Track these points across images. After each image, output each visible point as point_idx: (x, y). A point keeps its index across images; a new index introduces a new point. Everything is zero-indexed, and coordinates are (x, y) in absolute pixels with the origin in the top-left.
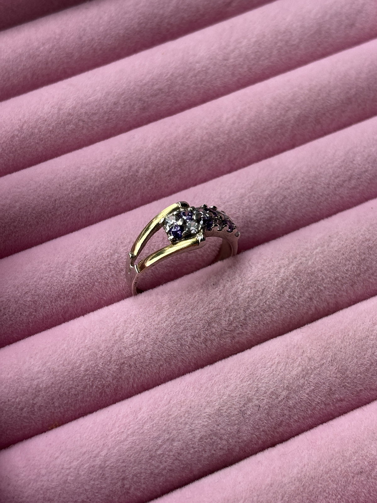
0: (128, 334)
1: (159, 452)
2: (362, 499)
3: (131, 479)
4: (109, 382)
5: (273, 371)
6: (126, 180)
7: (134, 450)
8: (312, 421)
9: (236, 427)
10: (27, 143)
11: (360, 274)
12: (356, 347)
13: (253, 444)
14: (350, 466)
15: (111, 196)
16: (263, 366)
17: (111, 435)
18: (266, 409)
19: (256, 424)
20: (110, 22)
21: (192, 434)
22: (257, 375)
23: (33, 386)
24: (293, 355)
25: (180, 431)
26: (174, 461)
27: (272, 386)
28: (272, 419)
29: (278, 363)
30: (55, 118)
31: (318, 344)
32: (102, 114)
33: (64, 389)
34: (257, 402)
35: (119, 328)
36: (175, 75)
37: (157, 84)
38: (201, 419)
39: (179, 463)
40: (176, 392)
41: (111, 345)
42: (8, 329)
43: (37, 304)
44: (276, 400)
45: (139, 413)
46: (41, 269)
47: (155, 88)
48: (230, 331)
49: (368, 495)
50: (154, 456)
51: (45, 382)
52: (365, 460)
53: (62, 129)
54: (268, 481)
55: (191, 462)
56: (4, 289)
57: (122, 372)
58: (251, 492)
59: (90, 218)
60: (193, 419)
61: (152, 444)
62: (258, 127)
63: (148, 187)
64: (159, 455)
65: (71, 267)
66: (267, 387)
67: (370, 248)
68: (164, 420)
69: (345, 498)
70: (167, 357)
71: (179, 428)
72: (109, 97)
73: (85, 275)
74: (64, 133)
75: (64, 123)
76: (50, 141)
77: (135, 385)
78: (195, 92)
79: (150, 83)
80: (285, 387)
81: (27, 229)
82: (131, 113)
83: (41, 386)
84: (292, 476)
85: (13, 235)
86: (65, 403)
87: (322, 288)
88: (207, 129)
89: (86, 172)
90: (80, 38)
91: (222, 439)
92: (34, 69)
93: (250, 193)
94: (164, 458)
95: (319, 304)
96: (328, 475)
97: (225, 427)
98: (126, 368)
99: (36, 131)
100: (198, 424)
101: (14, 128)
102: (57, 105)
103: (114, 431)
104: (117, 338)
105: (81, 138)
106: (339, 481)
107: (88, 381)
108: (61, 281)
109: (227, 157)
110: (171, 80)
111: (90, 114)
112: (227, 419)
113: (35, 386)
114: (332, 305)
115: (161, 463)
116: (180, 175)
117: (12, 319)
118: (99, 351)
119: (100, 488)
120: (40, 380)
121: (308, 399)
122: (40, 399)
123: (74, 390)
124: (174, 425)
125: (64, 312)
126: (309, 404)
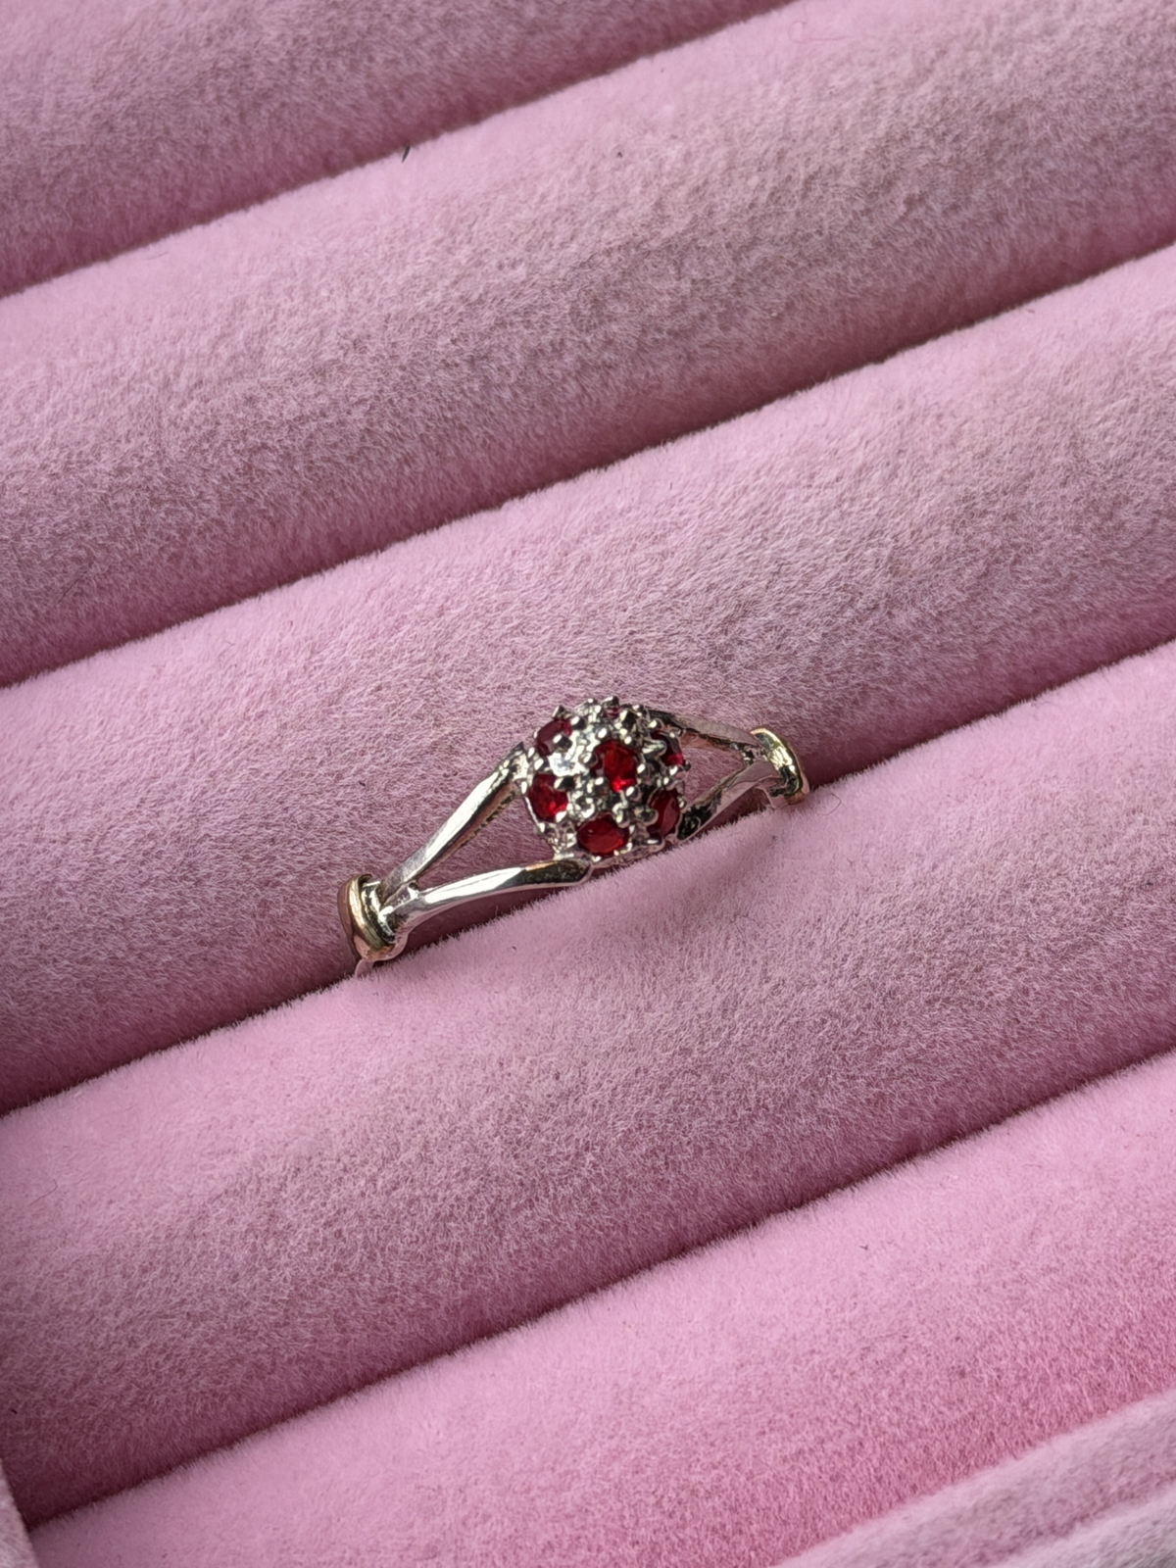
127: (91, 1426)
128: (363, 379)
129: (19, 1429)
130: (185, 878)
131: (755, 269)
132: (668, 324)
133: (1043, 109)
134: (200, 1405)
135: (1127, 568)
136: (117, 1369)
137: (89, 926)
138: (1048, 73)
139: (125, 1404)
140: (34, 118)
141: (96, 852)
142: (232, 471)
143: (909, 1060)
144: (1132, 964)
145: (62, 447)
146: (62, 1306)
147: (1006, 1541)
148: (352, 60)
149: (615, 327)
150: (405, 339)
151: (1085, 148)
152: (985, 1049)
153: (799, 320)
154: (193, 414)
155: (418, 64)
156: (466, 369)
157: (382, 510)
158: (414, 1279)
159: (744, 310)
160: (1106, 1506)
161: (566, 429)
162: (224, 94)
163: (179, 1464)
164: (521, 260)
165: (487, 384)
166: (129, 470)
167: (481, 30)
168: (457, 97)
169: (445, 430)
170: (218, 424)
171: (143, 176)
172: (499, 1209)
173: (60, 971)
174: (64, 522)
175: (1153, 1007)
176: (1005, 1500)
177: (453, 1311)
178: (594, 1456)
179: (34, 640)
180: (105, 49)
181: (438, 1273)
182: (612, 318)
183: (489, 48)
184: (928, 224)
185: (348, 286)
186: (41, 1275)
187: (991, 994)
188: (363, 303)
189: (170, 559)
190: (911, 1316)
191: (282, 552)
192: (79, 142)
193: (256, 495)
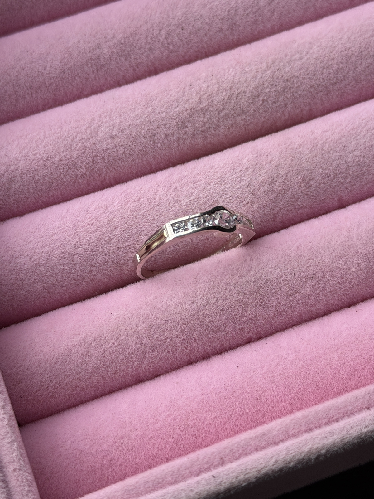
127: (40, 401)
128: (123, 140)
129: (22, 401)
130: (71, 264)
131: (223, 116)
132: (200, 129)
133: (298, 78)
134: (68, 397)
135: (312, 196)
136: (47, 388)
137: (46, 275)
138: (300, 69)
139: (49, 396)
140: (45, 70)
141: (49, 256)
142: (89, 162)
143: (250, 319)
144: (307, 298)
145: (47, 154)
146: (34, 372)
147: (263, 445)
148: (126, 58)
149: (187, 129)
150: (134, 130)
151: (308, 89)
152: (269, 317)
153: (234, 129)
154: (80, 146)
155: (142, 59)
156: (149, 139)
157: (127, 172)
158: (122, 368)
159: (219, 126)
160: (289, 438)
161: (174, 154)
162: (93, 65)
163: (62, 411)
164: (164, 111)
165: (154, 142)
166: (63, 160)
167: (158, 51)
168: (152, 68)
169: (143, 153)
170: (86, 150)
171: (72, 85)
172: (145, 352)
173: (39, 285)
174: (46, 172)
175: (312, 308)
176: (264, 435)
177: (132, 376)
178: (164, 415)
179: (38, 201)
180: (64, 52)
181: (129, 368)
182: (187, 127)
183: (160, 56)
184: (268, 106)
185: (121, 116)
186: (29, 363)
187: (271, 304)
188: (124, 121)
189: (73, 183)
190: (246, 384)
191: (101, 182)
192: (56, 76)
193: (95, 168)
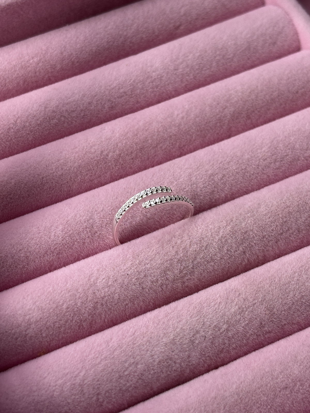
0: (101, 279)
1: (126, 373)
2: (287, 409)
3: (104, 394)
4: (85, 317)
5: (216, 309)
6: (98, 162)
7: (106, 371)
8: (246, 349)
9: (187, 353)
10: (20, 134)
11: (282, 233)
12: (281, 290)
13: (200, 367)
14: (277, 383)
15: (87, 174)
16: (208, 305)
17: (88, 360)
18: (210, 339)
19: (203, 351)
20: (85, 41)
21: (152, 358)
22: (203, 312)
23: (26, 320)
24: (231, 297)
25: (143, 356)
26: (138, 380)
27: (215, 321)
28: (216, 347)
29: (220, 303)
30: (42, 115)
31: (251, 288)
32: (79, 111)
33: (50, 323)
34: (203, 333)
35: (93, 275)
36: (137, 81)
37: (122, 88)
38: (159, 346)
39: (142, 381)
40: (139, 326)
41: (87, 288)
42: (6, 279)
43: (29, 259)
44: (218, 332)
45: (110, 342)
46: (32, 231)
47: (121, 92)
48: (181, 277)
49: (292, 406)
50: (123, 376)
51: (35, 317)
52: (289, 378)
53: (48, 123)
54: (213, 395)
55: (152, 381)
56: (2, 247)
57: (96, 309)
58: (199, 404)
59: (70, 192)
60: (153, 347)
61: (121, 367)
62: (201, 121)
63: (116, 167)
64: (126, 375)
65: (56, 229)
66: (211, 322)
67: (290, 213)
68: (130, 347)
69: (273, 408)
70: (131, 298)
71: (142, 354)
72: (85, 98)
73: (67, 236)
74: (49, 126)
75: (49, 118)
76: (39, 132)
77: (106, 320)
78: (152, 95)
79: (117, 88)
80: (226, 321)
81: (21, 200)
82: (102, 111)
83: (32, 320)
84: (232, 391)
85: (10, 205)
86: (51, 334)
87: (253, 244)
88: (162, 123)
89: (67, 155)
90: (62, 53)
91: (176, 363)
92: (25, 77)
93: (196, 172)
94: (130, 378)
95: (251, 257)
96: (260, 390)
97: (179, 353)
98: (99, 306)
99: (28, 124)
100: (157, 350)
101: (10, 122)
102: (44, 104)
103: (90, 357)
104: (92, 283)
105: (63, 130)
106: (269, 394)
107: (70, 317)
108: (48, 241)
109: (178, 144)
110: (133, 85)
111: (70, 111)
112: (180, 347)
113: (27, 321)
114: (261, 257)
115: (128, 381)
116: (141, 158)
117: (9, 270)
118: (78, 293)
119: (79, 401)
120: (31, 316)
121: (244, 331)
122: (31, 331)
123: (57, 323)
124: (138, 352)
125: (50, 265)
126: (244, 335)
